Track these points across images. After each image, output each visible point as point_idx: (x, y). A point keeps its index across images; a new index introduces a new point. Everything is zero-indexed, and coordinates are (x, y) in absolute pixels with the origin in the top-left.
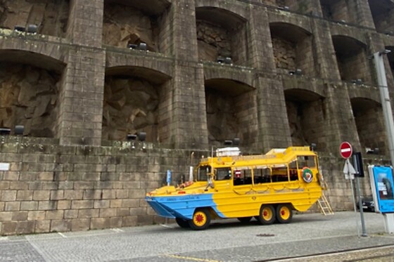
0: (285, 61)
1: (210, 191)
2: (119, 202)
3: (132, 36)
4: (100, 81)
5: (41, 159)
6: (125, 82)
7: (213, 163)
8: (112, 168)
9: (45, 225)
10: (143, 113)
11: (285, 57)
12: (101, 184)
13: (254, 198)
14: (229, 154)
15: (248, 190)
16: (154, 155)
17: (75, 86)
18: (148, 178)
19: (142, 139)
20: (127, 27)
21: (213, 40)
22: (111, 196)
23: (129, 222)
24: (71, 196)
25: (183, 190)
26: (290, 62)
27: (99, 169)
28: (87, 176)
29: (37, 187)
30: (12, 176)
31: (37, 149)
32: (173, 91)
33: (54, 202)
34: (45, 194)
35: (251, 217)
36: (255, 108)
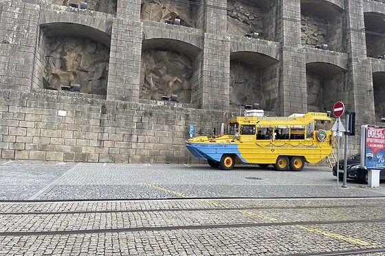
0: (315, 38)
1: (236, 142)
2: (151, 145)
3: (173, 14)
4: (138, 50)
5: (90, 109)
6: (164, 53)
7: (241, 121)
8: (146, 120)
9: (95, 157)
10: (179, 80)
11: (316, 35)
12: (137, 132)
13: (273, 150)
14: (255, 115)
15: (268, 144)
16: (180, 112)
17: (117, 53)
18: (175, 129)
19: (174, 100)
20: (168, 6)
21: (247, 18)
22: (145, 140)
23: (159, 160)
24: (114, 138)
25: (214, 140)
26: (320, 39)
27: (135, 120)
28: (126, 124)
29: (88, 130)
30: (68, 120)
31: (87, 102)
32: (202, 61)
33: (101, 141)
34: (94, 135)
35: (269, 164)
36: (277, 79)
